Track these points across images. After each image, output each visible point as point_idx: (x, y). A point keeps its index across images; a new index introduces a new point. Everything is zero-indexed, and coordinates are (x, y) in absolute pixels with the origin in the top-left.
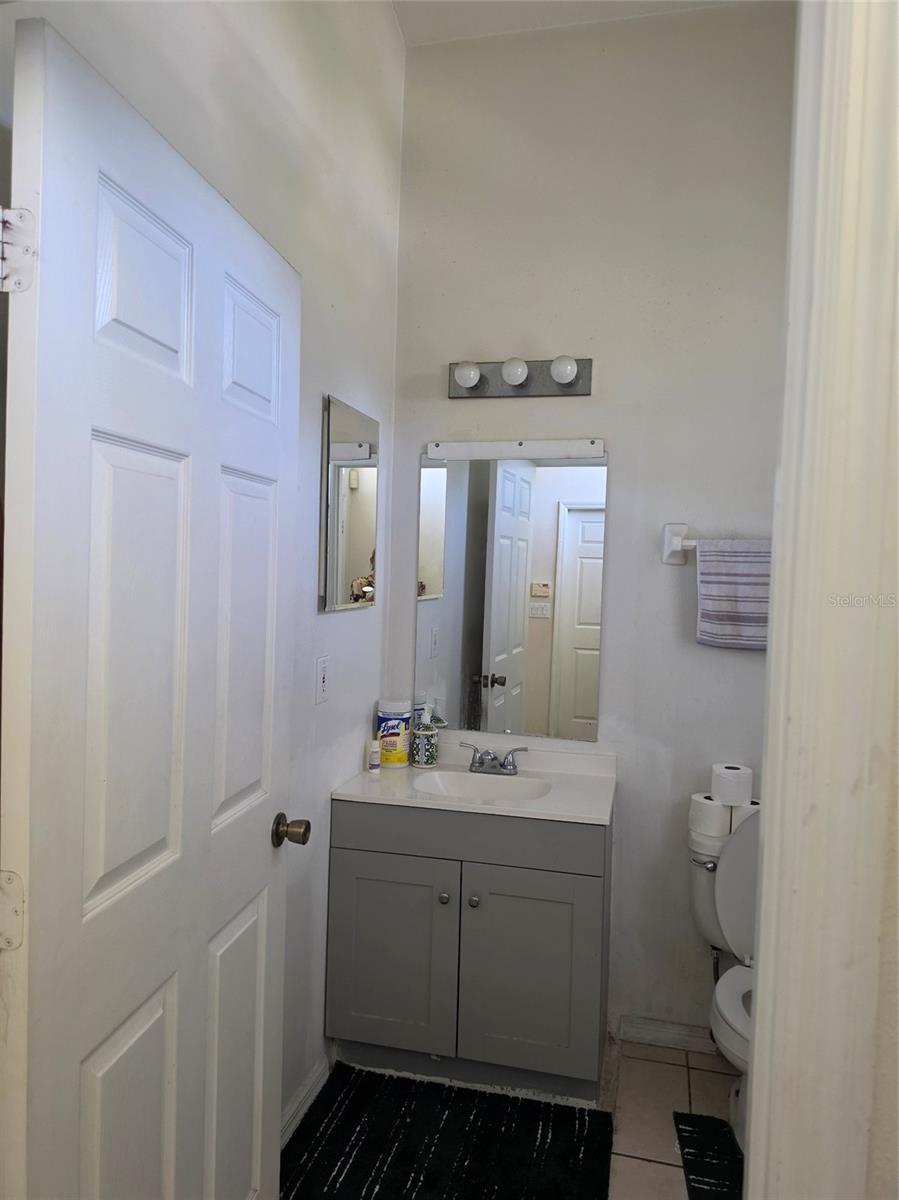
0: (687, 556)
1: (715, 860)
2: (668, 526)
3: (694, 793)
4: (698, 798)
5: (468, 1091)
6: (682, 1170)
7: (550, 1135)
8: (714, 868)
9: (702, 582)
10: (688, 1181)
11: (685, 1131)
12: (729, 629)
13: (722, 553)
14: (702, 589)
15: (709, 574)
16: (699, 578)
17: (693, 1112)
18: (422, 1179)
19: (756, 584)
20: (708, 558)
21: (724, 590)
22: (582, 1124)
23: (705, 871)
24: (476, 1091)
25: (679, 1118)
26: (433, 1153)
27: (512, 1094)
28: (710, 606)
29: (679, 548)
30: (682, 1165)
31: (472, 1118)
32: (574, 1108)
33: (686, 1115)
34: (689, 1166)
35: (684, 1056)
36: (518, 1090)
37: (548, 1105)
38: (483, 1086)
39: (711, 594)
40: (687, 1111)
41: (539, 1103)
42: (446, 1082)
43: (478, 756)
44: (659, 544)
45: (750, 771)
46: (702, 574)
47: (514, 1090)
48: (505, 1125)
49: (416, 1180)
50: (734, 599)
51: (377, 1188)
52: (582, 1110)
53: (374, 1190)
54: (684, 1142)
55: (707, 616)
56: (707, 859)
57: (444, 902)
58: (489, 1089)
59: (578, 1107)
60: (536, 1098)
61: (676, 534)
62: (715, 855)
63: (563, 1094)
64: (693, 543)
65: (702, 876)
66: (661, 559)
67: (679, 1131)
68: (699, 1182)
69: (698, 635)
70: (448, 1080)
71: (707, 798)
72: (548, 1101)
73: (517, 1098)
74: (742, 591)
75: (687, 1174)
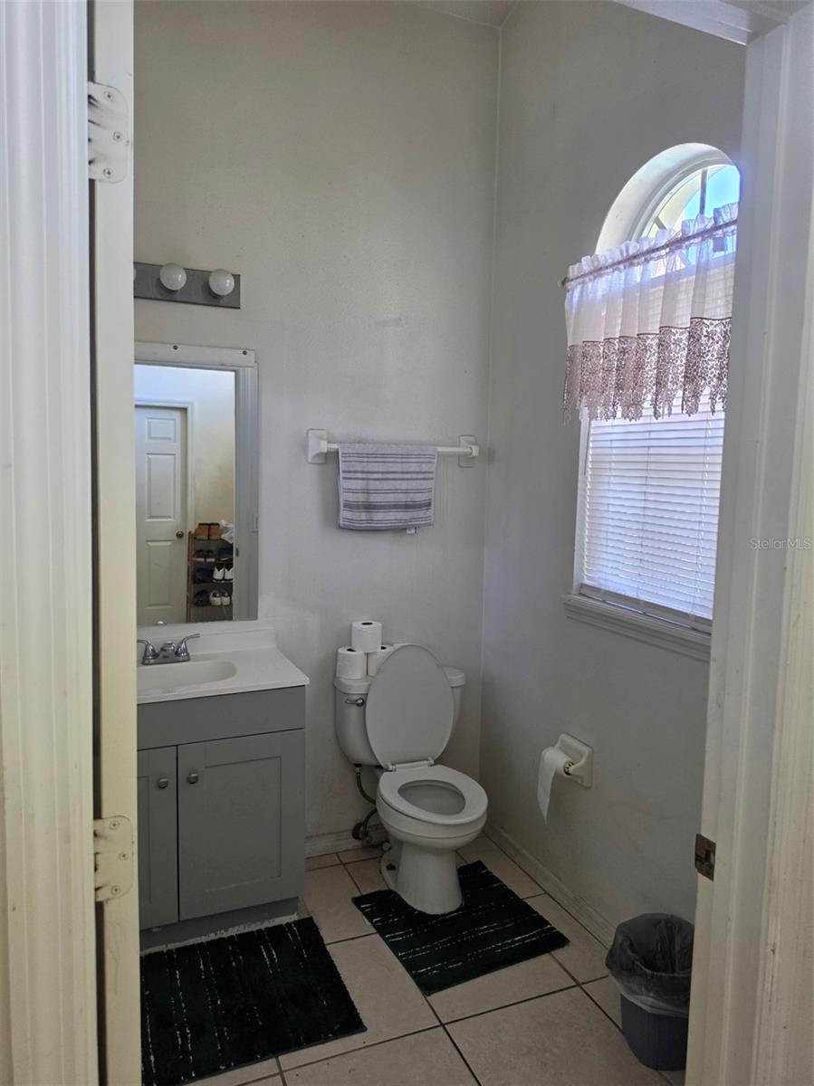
0: (331, 458)
1: (363, 697)
2: (311, 432)
3: (340, 647)
4: (343, 651)
5: (186, 948)
6: (378, 936)
7: (274, 953)
8: (364, 703)
9: (344, 478)
10: (386, 940)
11: (366, 908)
12: (363, 516)
13: (359, 455)
14: (344, 484)
15: (349, 472)
16: (342, 475)
17: (364, 893)
18: (188, 1031)
19: (382, 479)
20: (347, 459)
21: (359, 485)
22: (293, 934)
23: (355, 706)
24: (194, 945)
25: (358, 901)
26: (185, 1008)
27: (225, 935)
28: (351, 497)
29: (326, 451)
30: (374, 931)
31: (202, 967)
32: (282, 925)
33: (359, 897)
34: (381, 930)
35: (336, 858)
36: (230, 929)
37: (259, 931)
38: (198, 938)
39: (350, 489)
40: (360, 895)
41: (252, 932)
42: (163, 948)
43: (151, 648)
44: (304, 447)
45: (380, 624)
46: (344, 472)
47: (226, 931)
48: (234, 960)
49: (184, 1035)
50: (367, 491)
51: (152, 1058)
52: (288, 924)
53: (150, 1061)
54: (370, 916)
55: (348, 506)
56: (355, 697)
57: (162, 786)
58: (204, 939)
59: (284, 923)
60: (246, 930)
61: (321, 438)
62: (363, 692)
63: (268, 919)
64: (335, 446)
65: (353, 712)
66: (307, 461)
67: (362, 910)
68: (393, 937)
69: (341, 522)
70: (164, 946)
71: (350, 650)
72: (258, 928)
73: (232, 936)
74: (373, 485)
75: (383, 935)
